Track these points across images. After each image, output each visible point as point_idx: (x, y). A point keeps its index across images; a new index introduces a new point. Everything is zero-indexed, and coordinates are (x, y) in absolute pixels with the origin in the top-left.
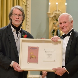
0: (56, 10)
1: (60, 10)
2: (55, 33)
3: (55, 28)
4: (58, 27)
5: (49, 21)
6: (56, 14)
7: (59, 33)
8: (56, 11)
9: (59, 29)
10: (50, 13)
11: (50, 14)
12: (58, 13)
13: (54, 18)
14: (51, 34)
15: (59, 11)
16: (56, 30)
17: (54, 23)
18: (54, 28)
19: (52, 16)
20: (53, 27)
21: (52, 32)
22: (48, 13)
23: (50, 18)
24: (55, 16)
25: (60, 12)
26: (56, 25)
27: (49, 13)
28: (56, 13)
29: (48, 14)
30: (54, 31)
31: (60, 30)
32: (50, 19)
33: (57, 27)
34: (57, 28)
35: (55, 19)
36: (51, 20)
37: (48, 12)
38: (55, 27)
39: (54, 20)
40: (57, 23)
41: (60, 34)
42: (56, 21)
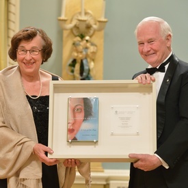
0: (79, 11)
1: (89, 11)
2: (78, 67)
3: (77, 56)
4: (84, 53)
5: (64, 39)
6: (79, 20)
7: (86, 68)
8: (80, 13)
9: (86, 58)
10: (66, 19)
11: (65, 21)
12: (83, 18)
13: (75, 32)
14: (66, 70)
15: (86, 13)
16: (80, 61)
17: (74, 44)
18: (76, 54)
19: (69, 26)
20: (71, 52)
21: (70, 65)
22: (59, 18)
23: (67, 30)
24: (76, 27)
25: (91, 16)
26: (80, 48)
27: (63, 17)
29: (60, 20)
30: (74, 62)
31: (89, 60)
32: (66, 33)
33: (81, 52)
34: (80, 56)
35: (77, 34)
36: (68, 36)
37: (60, 15)
38: (78, 52)
39: (76, 36)
40: (82, 43)
41: (89, 70)
42: (79, 39)
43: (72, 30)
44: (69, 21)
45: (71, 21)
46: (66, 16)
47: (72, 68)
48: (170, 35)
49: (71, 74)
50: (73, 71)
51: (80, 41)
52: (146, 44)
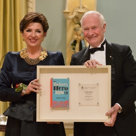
0: (78, 6)
1: (85, 6)
3: (77, 38)
5: (67, 26)
6: (79, 13)
8: (79, 7)
9: (83, 39)
10: (69, 11)
11: (68, 13)
12: (81, 11)
13: (75, 21)
15: (83, 8)
16: (79, 41)
17: (75, 29)
18: (76, 37)
19: (71, 17)
20: (73, 35)
21: (72, 45)
22: (64, 11)
23: (69, 19)
24: (77, 18)
26: (79, 32)
27: (67, 10)
28: (79, 11)
29: (65, 12)
30: (75, 42)
32: (68, 22)
33: (80, 35)
34: (80, 38)
35: (76, 22)
36: (70, 24)
37: (65, 9)
38: (77, 35)
39: (76, 24)
40: (80, 29)
42: (78, 25)
43: (73, 19)
44: (71, 13)
45: (73, 13)
46: (69, 9)
47: (74, 47)
48: (105, 24)
49: (73, 51)
50: (74, 49)
51: (79, 28)
52: (90, 30)
